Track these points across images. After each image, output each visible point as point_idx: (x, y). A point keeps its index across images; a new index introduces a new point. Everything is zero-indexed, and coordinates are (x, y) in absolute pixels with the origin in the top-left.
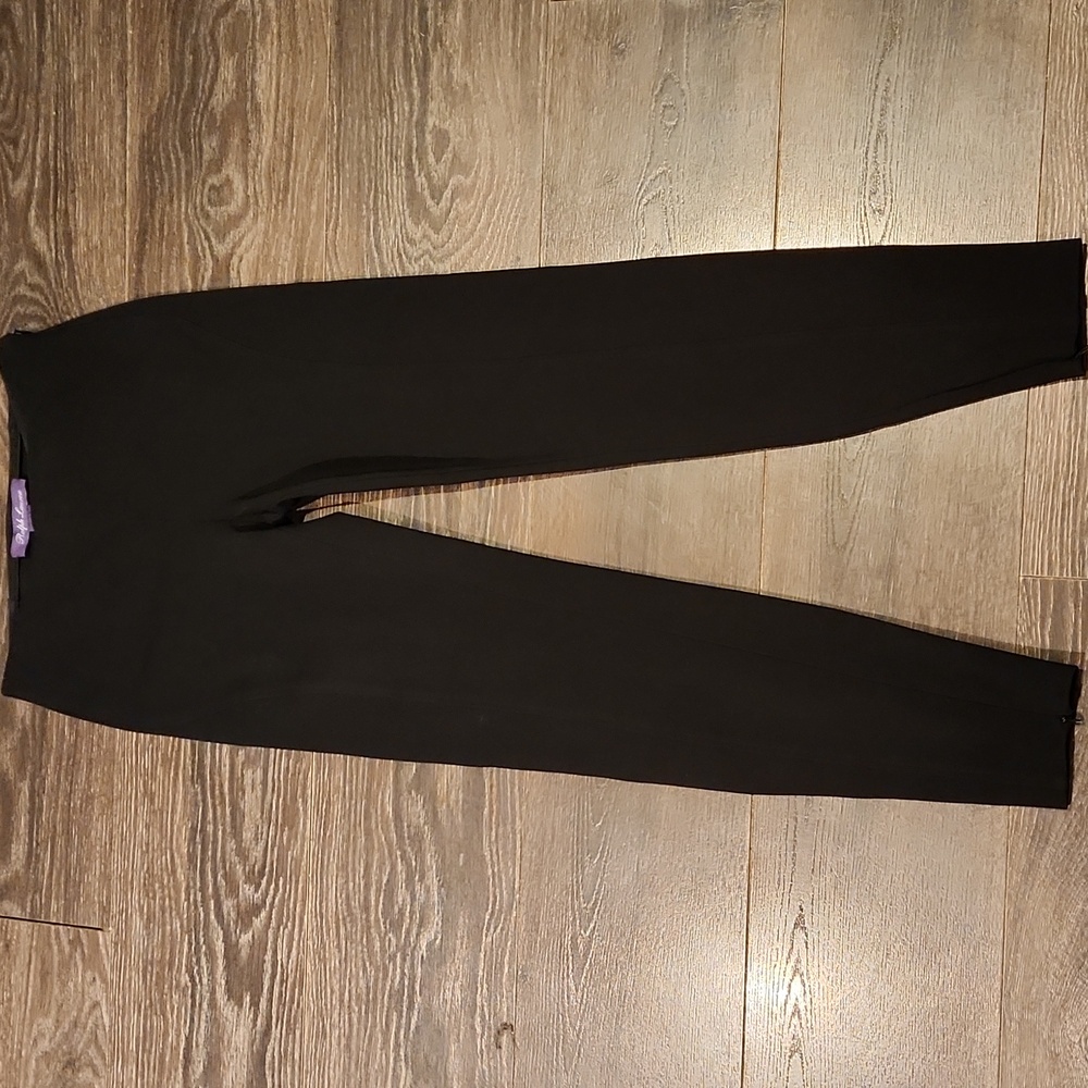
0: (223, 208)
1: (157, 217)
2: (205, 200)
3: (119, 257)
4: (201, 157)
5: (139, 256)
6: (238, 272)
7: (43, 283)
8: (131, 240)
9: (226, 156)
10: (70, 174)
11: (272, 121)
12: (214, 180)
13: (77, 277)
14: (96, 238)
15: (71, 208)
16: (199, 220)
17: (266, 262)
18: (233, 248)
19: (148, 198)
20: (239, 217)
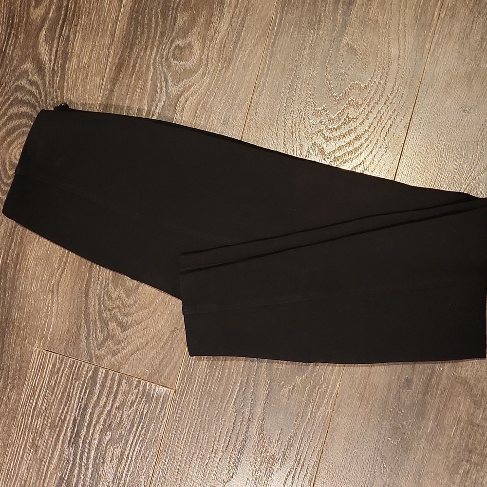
0: (182, 63)
1: (134, 56)
2: (171, 54)
3: (99, 78)
4: (174, 24)
5: (114, 81)
6: (183, 108)
7: (39, 82)
8: (111, 69)
9: (192, 28)
10: (77, 14)
11: (231, 12)
12: (180, 42)
13: (65, 84)
14: (85, 60)
15: (72, 36)
16: (162, 67)
17: (204, 107)
18: (183, 91)
19: (129, 43)
20: (193, 72)
